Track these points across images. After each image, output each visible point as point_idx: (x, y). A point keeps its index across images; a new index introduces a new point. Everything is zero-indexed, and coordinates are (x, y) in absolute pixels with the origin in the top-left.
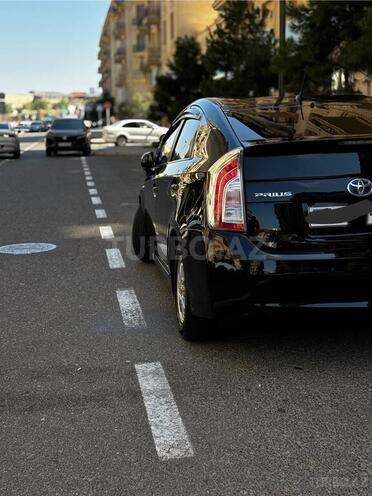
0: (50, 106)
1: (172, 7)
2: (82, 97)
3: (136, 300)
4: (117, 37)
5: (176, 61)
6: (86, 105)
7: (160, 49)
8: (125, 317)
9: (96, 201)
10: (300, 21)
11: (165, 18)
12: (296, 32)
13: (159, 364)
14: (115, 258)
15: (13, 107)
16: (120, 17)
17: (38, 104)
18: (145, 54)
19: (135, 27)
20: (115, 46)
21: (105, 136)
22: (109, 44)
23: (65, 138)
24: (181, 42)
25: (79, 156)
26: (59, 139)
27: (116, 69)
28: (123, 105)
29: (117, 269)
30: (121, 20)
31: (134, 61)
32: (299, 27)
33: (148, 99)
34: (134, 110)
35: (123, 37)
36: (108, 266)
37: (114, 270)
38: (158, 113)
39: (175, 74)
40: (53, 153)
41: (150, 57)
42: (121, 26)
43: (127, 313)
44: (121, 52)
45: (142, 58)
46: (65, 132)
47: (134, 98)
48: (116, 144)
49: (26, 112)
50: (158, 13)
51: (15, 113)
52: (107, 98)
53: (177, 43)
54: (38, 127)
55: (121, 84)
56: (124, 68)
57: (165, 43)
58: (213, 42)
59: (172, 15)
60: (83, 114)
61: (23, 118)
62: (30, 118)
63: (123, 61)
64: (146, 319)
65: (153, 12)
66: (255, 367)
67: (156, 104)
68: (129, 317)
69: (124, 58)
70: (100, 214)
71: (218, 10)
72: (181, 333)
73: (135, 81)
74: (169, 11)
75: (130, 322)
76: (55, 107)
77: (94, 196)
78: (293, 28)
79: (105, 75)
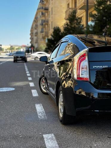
0: (15, 49)
1: (52, 20)
2: (25, 46)
3: (43, 108)
4: (36, 29)
5: (54, 34)
6: (26, 48)
7: (48, 32)
8: (39, 114)
9: (28, 75)
10: (94, 19)
11: (50, 23)
12: (93, 22)
13: (53, 135)
14: (35, 93)
15: (4, 49)
16: (36, 23)
17: (12, 48)
18: (44, 33)
19: (41, 26)
20: (35, 31)
21: (32, 57)
22: (33, 31)
23: (19, 57)
24: (55, 28)
25: (24, 62)
26: (17, 57)
27: (35, 38)
28: (37, 48)
29: (35, 97)
30: (37, 24)
31: (40, 36)
32: (94, 21)
33: (44, 46)
34: (40, 49)
35: (37, 29)
36: (32, 96)
37: (34, 97)
38: (47, 50)
39: (53, 38)
40: (15, 62)
41: (45, 34)
42: (37, 26)
43: (39, 113)
44: (37, 33)
45: (43, 35)
46: (19, 55)
47: (40, 46)
48: (35, 59)
49: (8, 51)
50: (48, 22)
51: (5, 51)
52: (32, 46)
53: (54, 29)
54: (11, 55)
55: (37, 42)
56: (37, 38)
57: (50, 30)
58: (65, 28)
59: (52, 22)
60: (25, 51)
61: (7, 52)
62: (9, 52)
63: (37, 36)
64: (46, 115)
65: (46, 21)
66: (92, 137)
67: (47, 47)
68: (40, 114)
69: (38, 35)
70: (30, 79)
71: (66, 20)
72: (61, 121)
73: (41, 41)
74: (51, 21)
75: (41, 117)
76: (17, 49)
77: (28, 73)
78: (92, 21)
79: (32, 40)
